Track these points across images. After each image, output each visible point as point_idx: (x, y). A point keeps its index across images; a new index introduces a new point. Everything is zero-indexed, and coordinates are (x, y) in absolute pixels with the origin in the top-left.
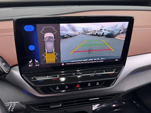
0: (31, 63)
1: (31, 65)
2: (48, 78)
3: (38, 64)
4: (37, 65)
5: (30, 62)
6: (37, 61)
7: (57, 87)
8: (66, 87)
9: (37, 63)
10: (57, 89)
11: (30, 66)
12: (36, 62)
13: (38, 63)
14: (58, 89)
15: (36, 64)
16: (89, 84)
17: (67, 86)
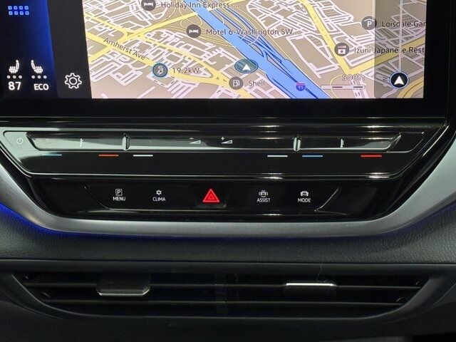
0: (17, 74)
1: (16, 85)
2: (81, 145)
3: (42, 81)
4: (41, 87)
5: (13, 70)
6: (39, 70)
7: (118, 191)
8: (158, 196)
9: (39, 77)
10: (117, 199)
11: (11, 86)
12: (36, 75)
13: (45, 77)
14: (122, 199)
15: (37, 81)
16: (263, 193)
17: (159, 192)
